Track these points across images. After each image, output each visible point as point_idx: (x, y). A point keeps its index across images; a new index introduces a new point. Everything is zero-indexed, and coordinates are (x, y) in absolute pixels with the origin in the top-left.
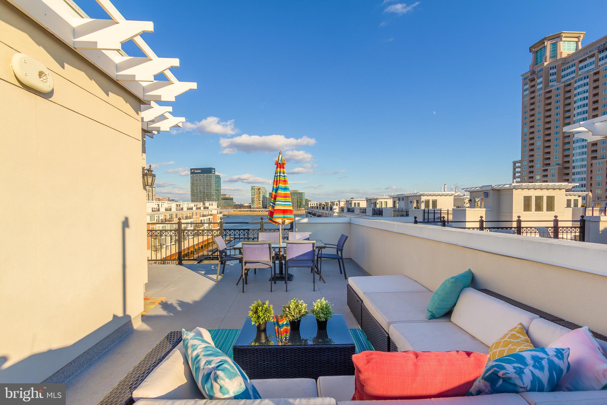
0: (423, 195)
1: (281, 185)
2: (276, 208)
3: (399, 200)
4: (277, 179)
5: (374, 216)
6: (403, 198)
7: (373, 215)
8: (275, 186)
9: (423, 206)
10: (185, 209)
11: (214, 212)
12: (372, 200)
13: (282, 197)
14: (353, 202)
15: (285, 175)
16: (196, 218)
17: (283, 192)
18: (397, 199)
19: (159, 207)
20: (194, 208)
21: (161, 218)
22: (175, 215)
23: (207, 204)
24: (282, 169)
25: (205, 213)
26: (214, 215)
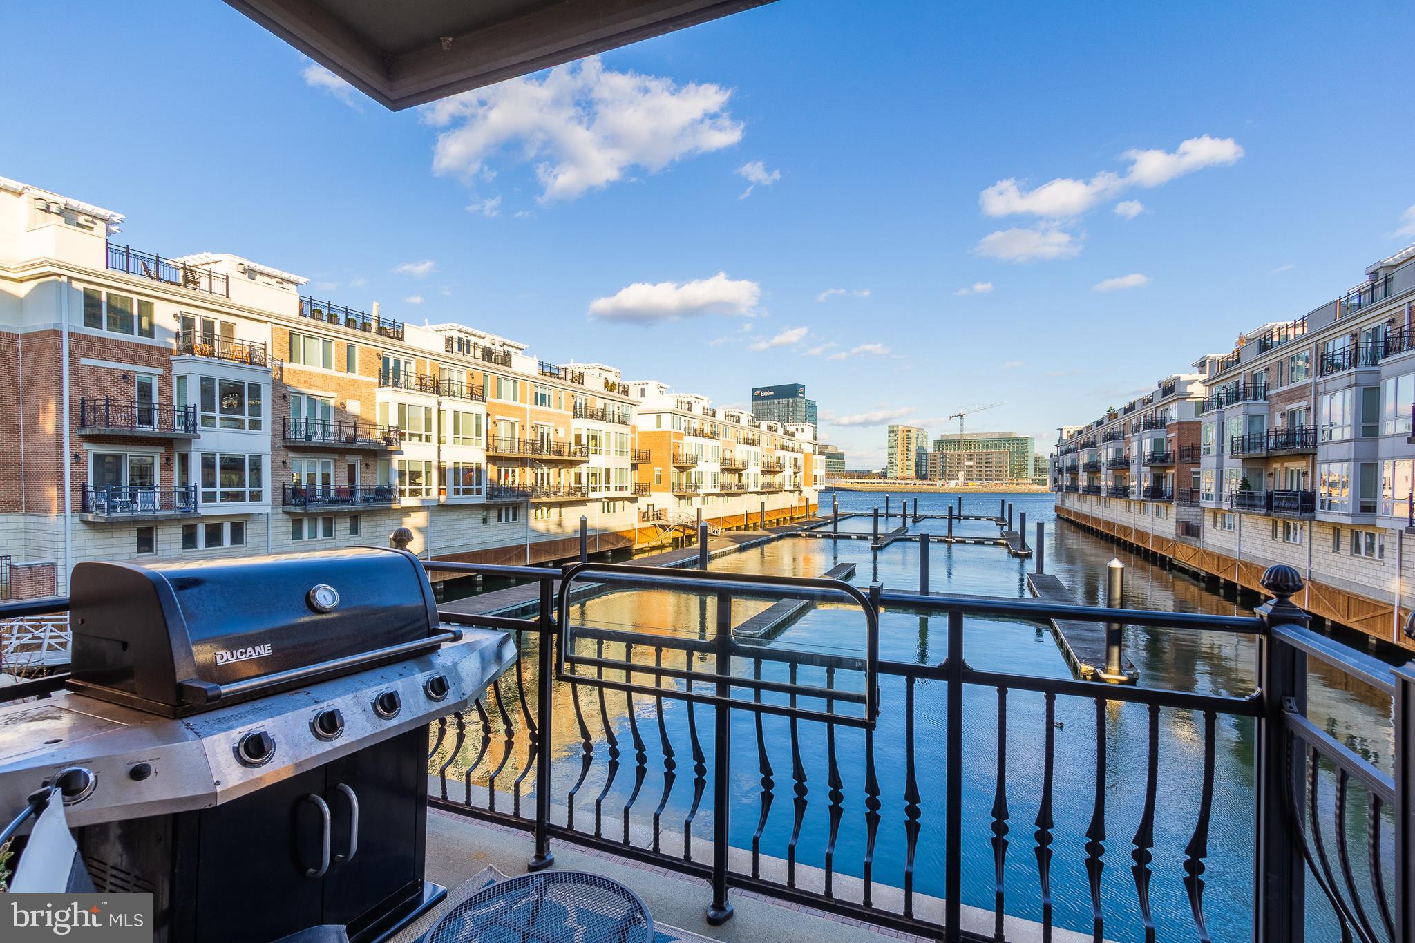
11: (808, 448)
23: (791, 427)
25: (787, 443)
26: (806, 455)
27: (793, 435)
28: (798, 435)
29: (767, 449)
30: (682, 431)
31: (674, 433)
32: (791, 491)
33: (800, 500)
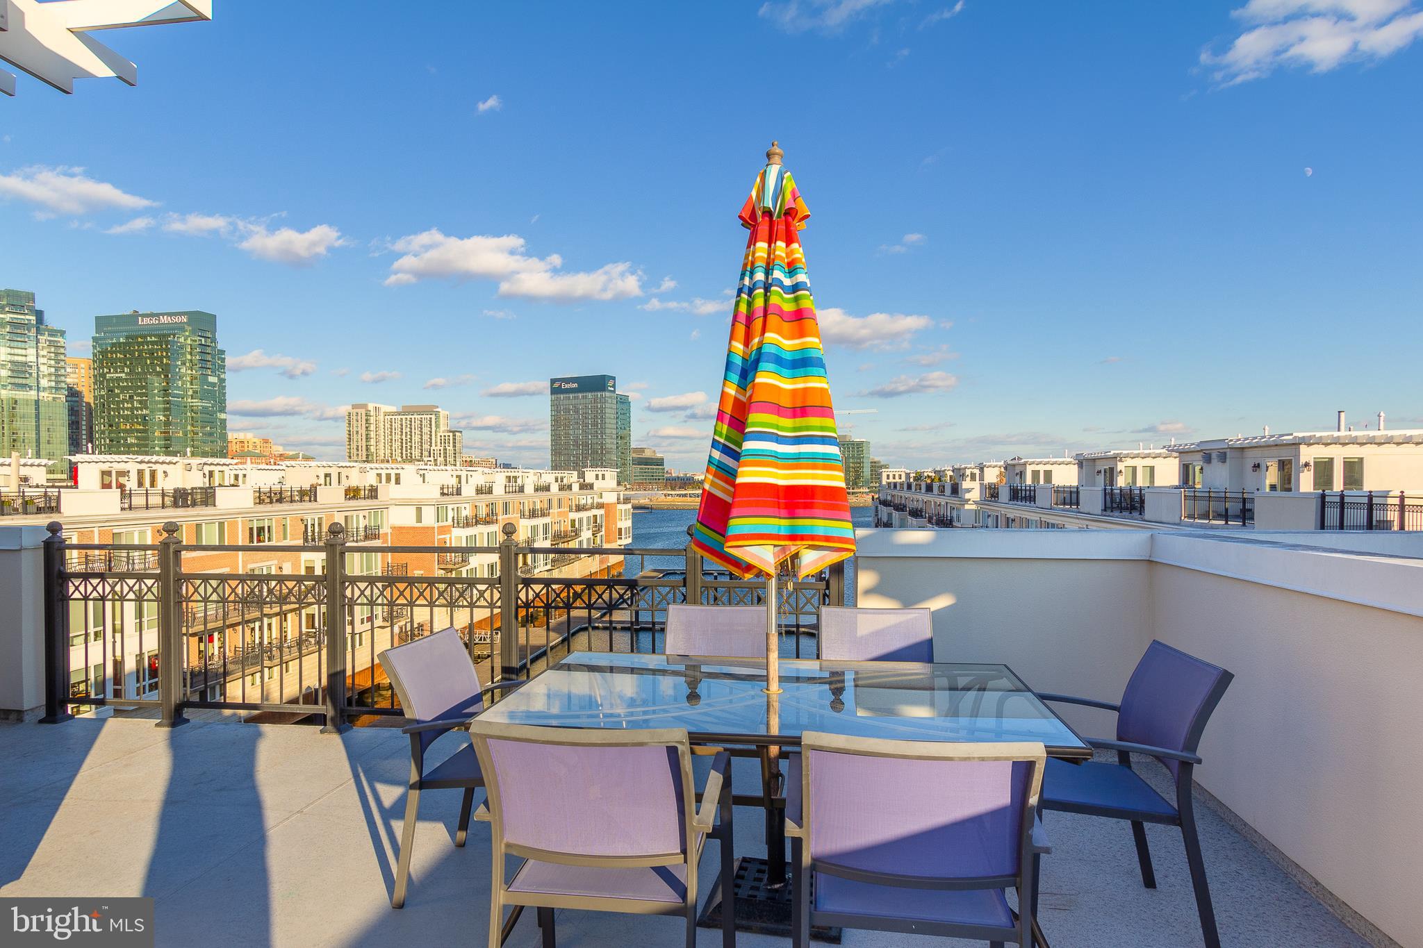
0: (1308, 442)
1: (778, 340)
2: (748, 475)
3: (1208, 458)
4: (749, 304)
5: (1111, 514)
6: (1225, 453)
7: (1105, 510)
8: (738, 346)
9: (1306, 482)
10: (529, 489)
11: (610, 498)
12: (1098, 462)
13: (779, 410)
14: (1029, 469)
15: (802, 277)
16: (560, 514)
17: (787, 385)
18: (1199, 456)
19: (460, 482)
20: (555, 488)
21: (464, 513)
22: (501, 505)
23: (590, 476)
24: (781, 244)
25: (583, 500)
26: (607, 508)
27: (591, 486)
28: (598, 485)
30: (450, 522)
31: (439, 527)
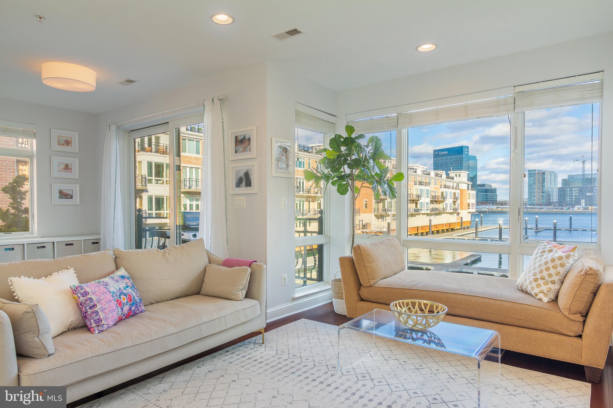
11: (463, 186)
20: (433, 174)
23: (452, 174)
25: (448, 184)
26: (462, 191)
27: (453, 178)
28: (456, 179)
29: (435, 189)
32: (451, 213)
33: (458, 219)
